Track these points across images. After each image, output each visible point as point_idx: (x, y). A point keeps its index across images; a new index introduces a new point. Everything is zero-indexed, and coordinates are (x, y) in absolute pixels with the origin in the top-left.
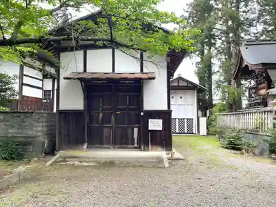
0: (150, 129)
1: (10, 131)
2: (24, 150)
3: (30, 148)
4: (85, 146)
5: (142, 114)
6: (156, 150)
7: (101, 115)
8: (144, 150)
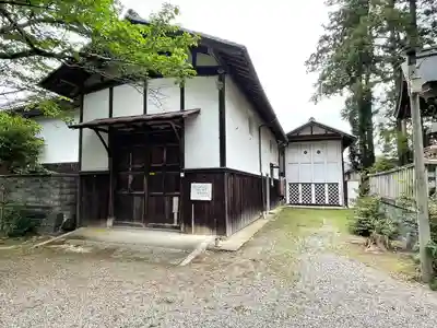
0: (192, 198)
1: (30, 199)
2: (38, 224)
3: (44, 222)
4: (110, 222)
5: (182, 175)
6: (201, 233)
7: (131, 178)
8: (185, 232)
